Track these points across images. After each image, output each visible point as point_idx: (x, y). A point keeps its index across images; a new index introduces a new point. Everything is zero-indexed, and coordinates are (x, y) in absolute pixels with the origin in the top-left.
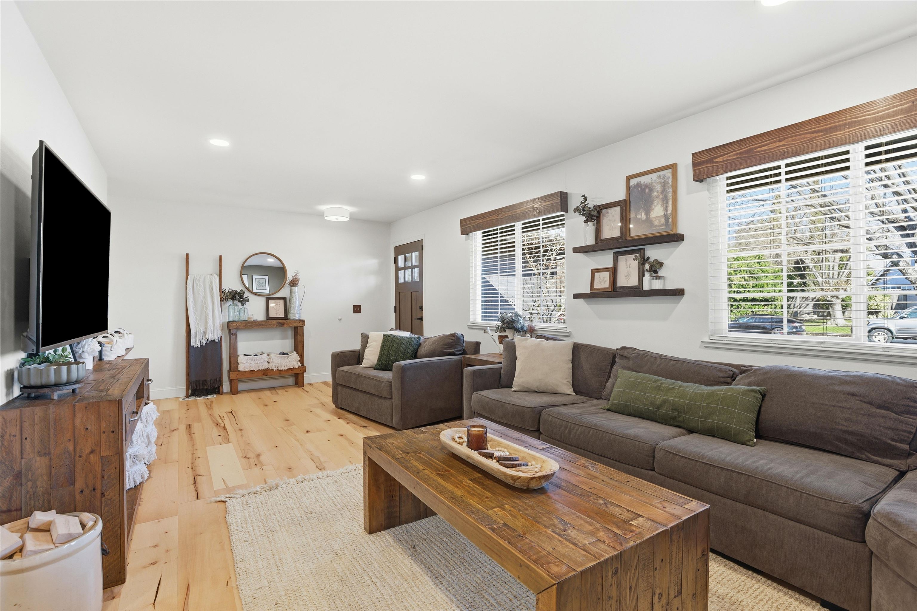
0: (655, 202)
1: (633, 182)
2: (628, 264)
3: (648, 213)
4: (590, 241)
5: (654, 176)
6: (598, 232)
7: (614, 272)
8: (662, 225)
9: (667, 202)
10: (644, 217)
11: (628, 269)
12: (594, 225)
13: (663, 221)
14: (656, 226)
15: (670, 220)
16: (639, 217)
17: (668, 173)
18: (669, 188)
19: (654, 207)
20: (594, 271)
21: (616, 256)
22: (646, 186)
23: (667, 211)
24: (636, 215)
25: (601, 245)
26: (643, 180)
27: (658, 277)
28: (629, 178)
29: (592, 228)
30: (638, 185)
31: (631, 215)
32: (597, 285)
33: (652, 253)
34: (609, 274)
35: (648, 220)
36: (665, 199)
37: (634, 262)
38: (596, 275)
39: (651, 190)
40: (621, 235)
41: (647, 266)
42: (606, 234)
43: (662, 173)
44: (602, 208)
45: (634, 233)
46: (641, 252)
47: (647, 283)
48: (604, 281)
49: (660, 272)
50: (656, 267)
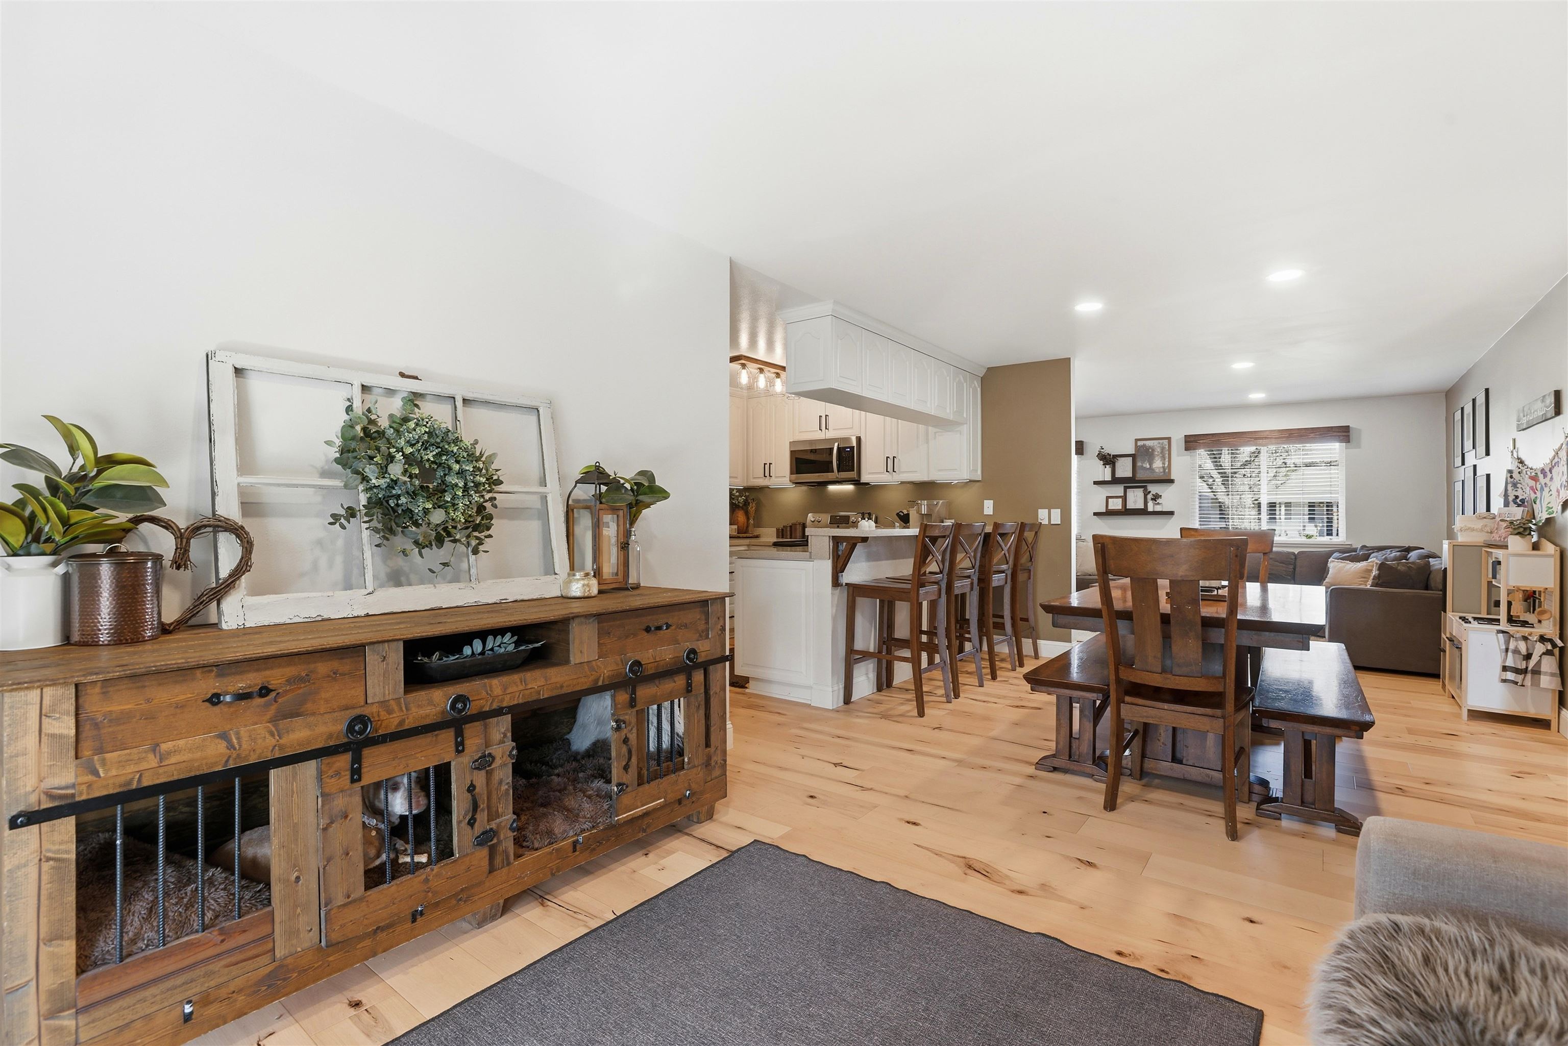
0: (1156, 458)
1: (1140, 443)
2: (1135, 494)
3: (1151, 464)
4: (1108, 478)
5: (1156, 442)
6: (1114, 472)
7: (1124, 498)
8: (1162, 473)
9: (1165, 460)
10: (1148, 466)
11: (1135, 497)
12: (1110, 467)
13: (1162, 470)
14: (1157, 473)
15: (1166, 470)
16: (1144, 465)
17: (1166, 442)
18: (1166, 452)
19: (1155, 461)
20: (1108, 498)
21: (1126, 488)
22: (1150, 447)
23: (1164, 465)
24: (1142, 464)
25: (1115, 481)
26: (1148, 443)
27: (1158, 504)
28: (1137, 440)
29: (1108, 469)
30: (1144, 446)
31: (1139, 464)
32: (1110, 507)
33: (1153, 489)
34: (1120, 500)
35: (1151, 469)
36: (1163, 458)
37: (1139, 493)
38: (1110, 500)
39: (1153, 450)
40: (1131, 476)
41: (1149, 497)
42: (1119, 474)
43: (1161, 441)
44: (1116, 456)
45: (1141, 475)
46: (1145, 487)
47: (1151, 507)
48: (1116, 504)
49: (1159, 501)
50: (1156, 497)
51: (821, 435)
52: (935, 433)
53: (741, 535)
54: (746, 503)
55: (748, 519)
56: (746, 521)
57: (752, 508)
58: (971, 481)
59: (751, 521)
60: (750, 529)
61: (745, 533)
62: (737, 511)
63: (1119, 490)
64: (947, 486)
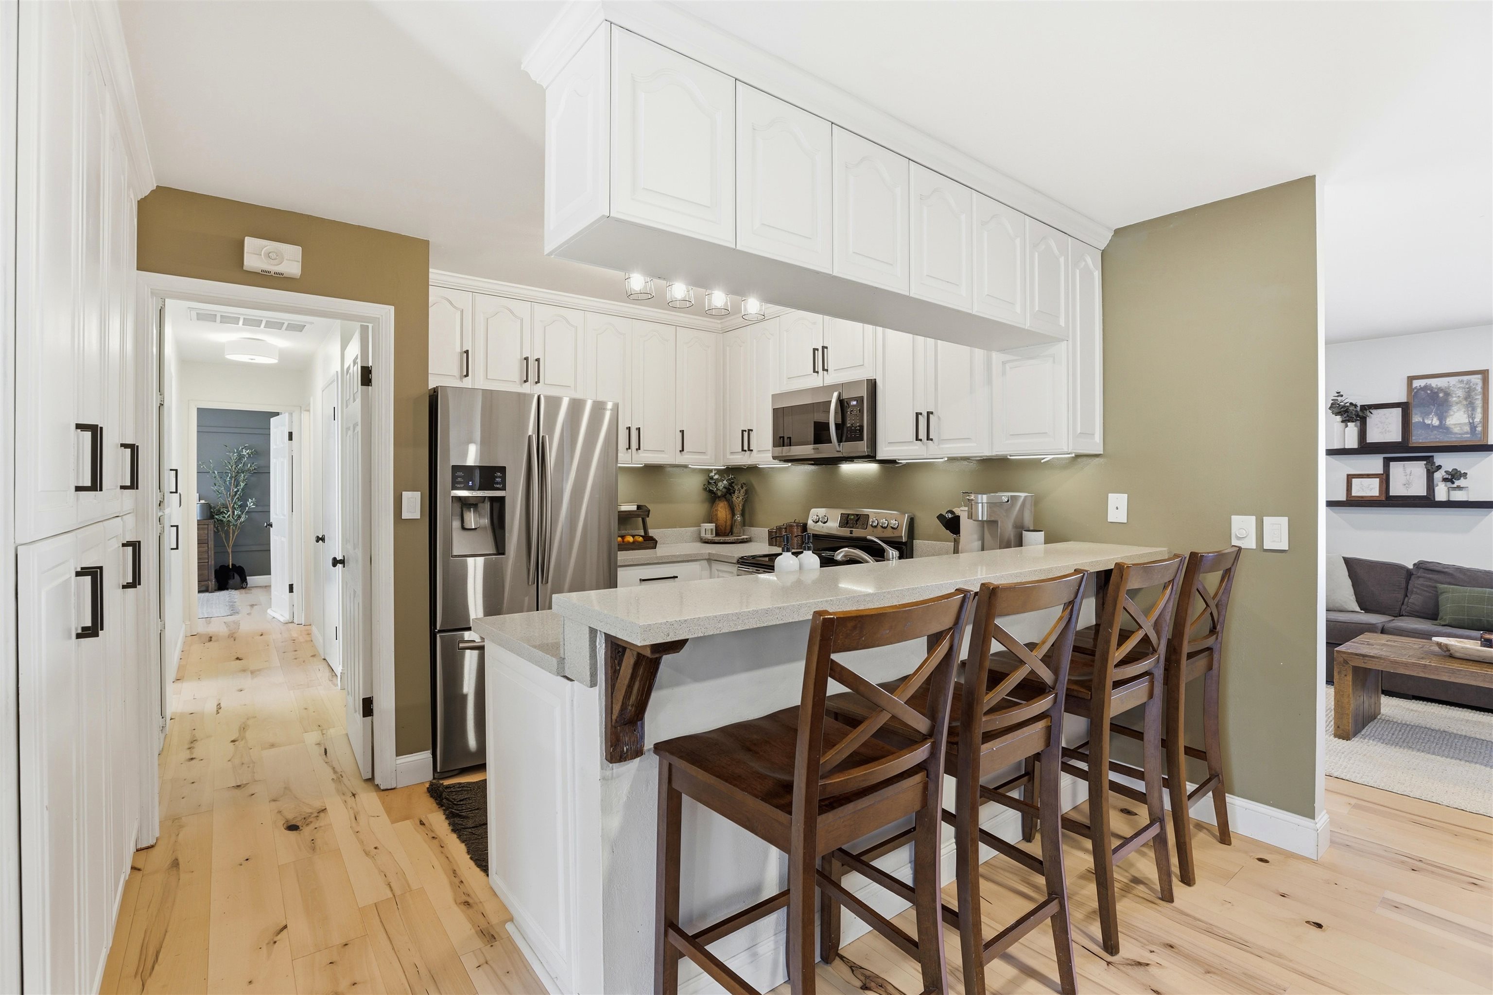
0: (1455, 408)
1: (1417, 384)
2: (1408, 471)
3: (1442, 418)
4: (1352, 442)
5: (1453, 380)
6: (1362, 434)
7: (1385, 479)
8: (1467, 433)
9: (1474, 409)
10: (1436, 422)
11: (1408, 477)
12: (1356, 426)
13: (1467, 428)
14: (1456, 433)
15: (1479, 429)
16: (1428, 422)
17: (1477, 379)
18: (1476, 395)
19: (1452, 413)
20: (1350, 478)
21: (1387, 462)
22: (1440, 390)
23: (1473, 419)
24: (1423, 420)
25: (1365, 448)
26: (1434, 383)
27: (1459, 488)
28: (1411, 379)
29: (1352, 429)
30: (1426, 388)
31: (1416, 418)
32: (1355, 492)
33: (1447, 462)
34: (1376, 481)
35: (1443, 427)
36: (1470, 406)
37: (1418, 469)
38: (1354, 481)
39: (1447, 394)
40: (1400, 440)
41: (1438, 475)
42: (1373, 437)
43: (1465, 378)
44: (1364, 408)
45: (1418, 438)
46: (1429, 460)
47: (1441, 493)
48: (1370, 488)
49: (1461, 482)
50: (1453, 477)
51: (817, 381)
52: (1004, 363)
53: (722, 539)
54: (729, 491)
55: (733, 515)
56: (729, 517)
57: (738, 499)
58: (1078, 456)
59: (738, 518)
60: (735, 530)
61: (727, 535)
62: (717, 502)
63: (1374, 463)
64: (1033, 465)
